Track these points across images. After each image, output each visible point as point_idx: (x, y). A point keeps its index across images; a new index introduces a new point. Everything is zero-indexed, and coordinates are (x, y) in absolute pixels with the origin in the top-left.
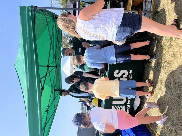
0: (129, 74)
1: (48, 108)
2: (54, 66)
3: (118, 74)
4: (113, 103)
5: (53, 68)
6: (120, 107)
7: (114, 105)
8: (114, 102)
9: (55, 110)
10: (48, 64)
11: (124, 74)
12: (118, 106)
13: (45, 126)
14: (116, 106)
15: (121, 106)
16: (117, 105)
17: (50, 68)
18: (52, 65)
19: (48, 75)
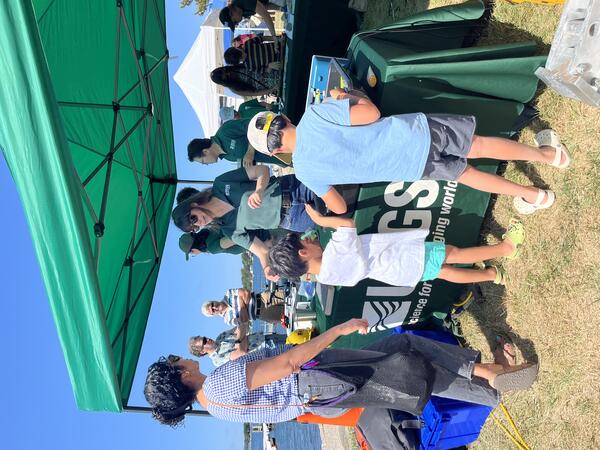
1: (134, 251)
4: (368, 294)
6: (394, 307)
7: (372, 299)
8: (371, 291)
9: (158, 261)
12: (386, 304)
13: (126, 320)
14: (377, 304)
15: (396, 304)
16: (381, 299)
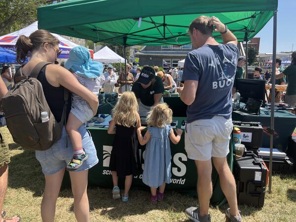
0: (178, 178)
2: (164, 34)
3: (180, 159)
5: (162, 32)
10: (168, 25)
11: (179, 170)
17: (161, 28)
18: (166, 31)
19: (153, 25)
